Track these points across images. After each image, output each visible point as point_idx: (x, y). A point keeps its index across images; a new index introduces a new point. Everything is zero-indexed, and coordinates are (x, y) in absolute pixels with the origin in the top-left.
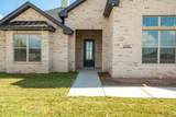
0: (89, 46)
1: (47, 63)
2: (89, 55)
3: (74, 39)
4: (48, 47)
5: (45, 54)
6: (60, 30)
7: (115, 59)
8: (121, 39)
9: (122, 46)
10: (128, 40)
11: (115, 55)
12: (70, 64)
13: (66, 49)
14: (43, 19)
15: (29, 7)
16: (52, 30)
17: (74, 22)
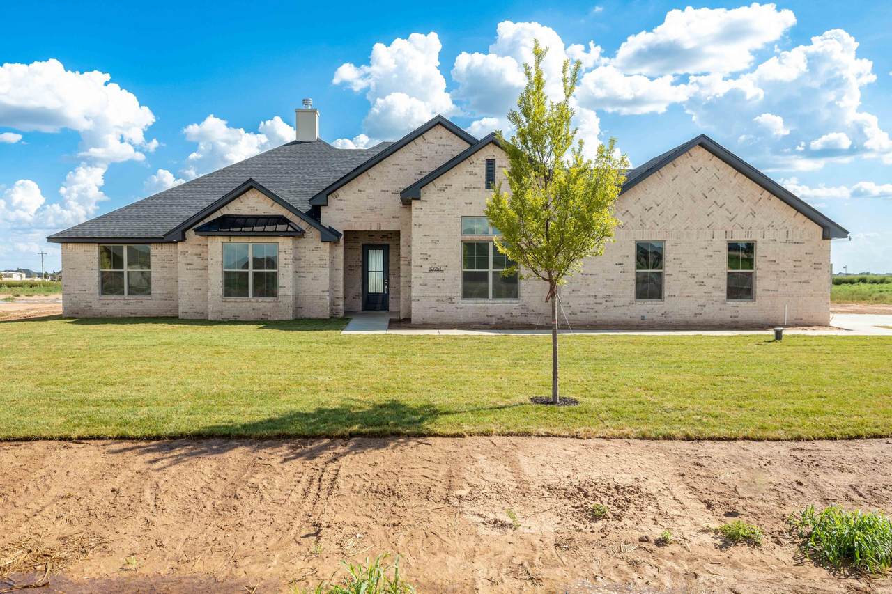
0: (376, 261)
1: (290, 300)
2: (376, 283)
3: (340, 250)
4: (291, 268)
5: (285, 281)
6: (313, 235)
7: (416, 291)
8: (426, 257)
9: (426, 267)
10: (438, 258)
11: (416, 283)
12: (333, 304)
13: (327, 271)
14: (278, 210)
15: (251, 188)
16: (298, 234)
17: (339, 214)
